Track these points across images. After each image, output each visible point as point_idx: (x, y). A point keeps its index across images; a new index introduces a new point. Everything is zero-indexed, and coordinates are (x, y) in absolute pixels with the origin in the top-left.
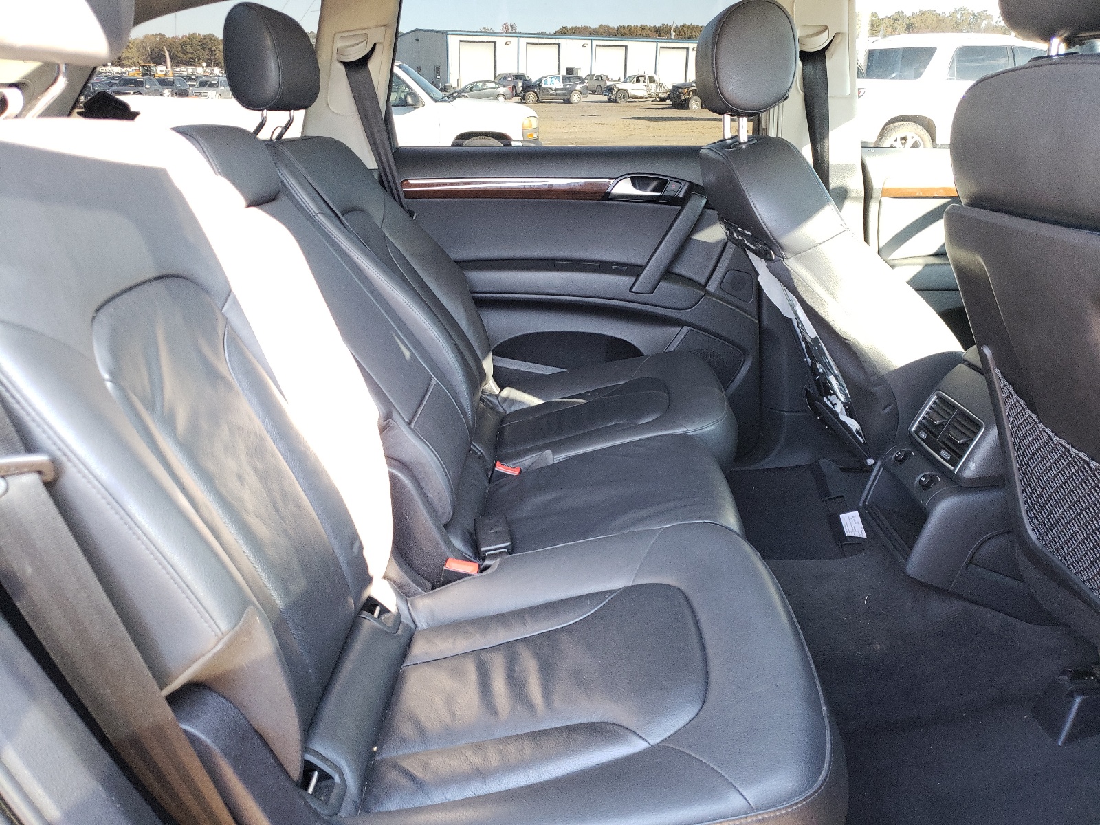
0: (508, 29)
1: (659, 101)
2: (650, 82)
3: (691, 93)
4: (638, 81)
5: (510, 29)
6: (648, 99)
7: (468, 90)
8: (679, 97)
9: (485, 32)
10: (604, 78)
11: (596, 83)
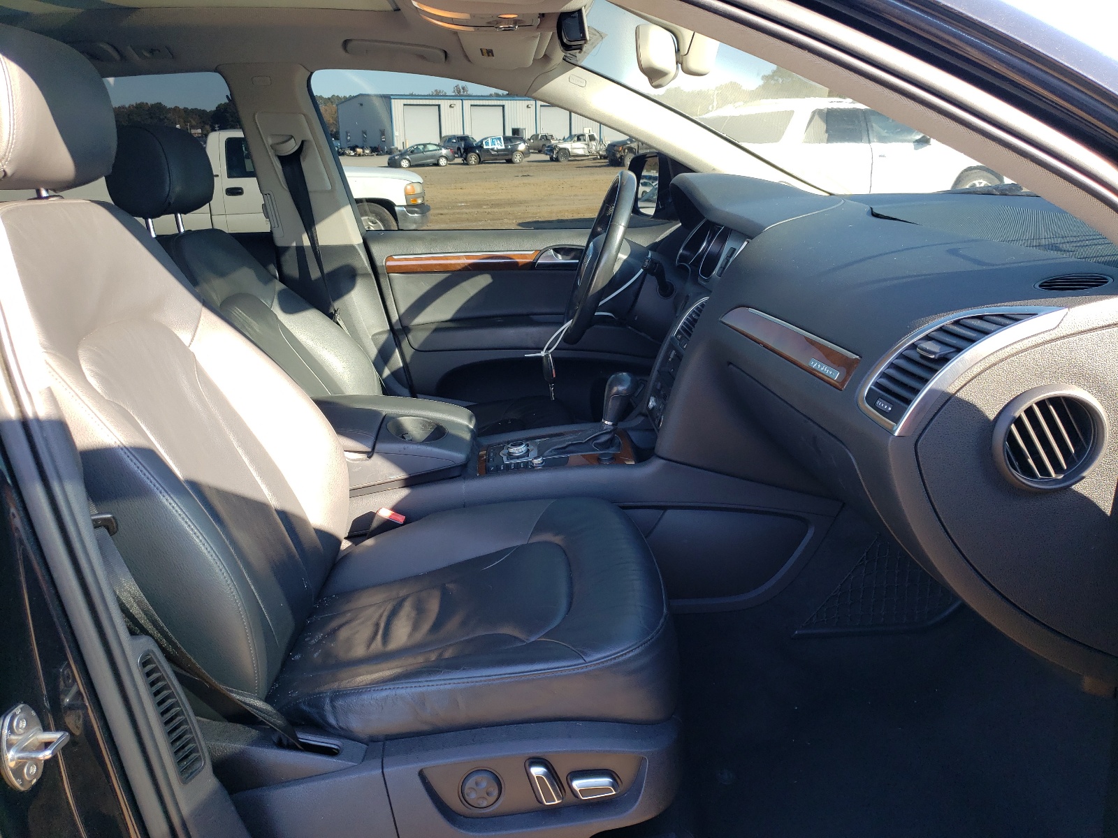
0: (460, 91)
1: (601, 158)
2: (590, 140)
3: (626, 151)
4: (579, 139)
5: (462, 91)
6: (590, 157)
7: (409, 153)
8: (614, 155)
9: (436, 96)
10: (549, 138)
11: (541, 143)
